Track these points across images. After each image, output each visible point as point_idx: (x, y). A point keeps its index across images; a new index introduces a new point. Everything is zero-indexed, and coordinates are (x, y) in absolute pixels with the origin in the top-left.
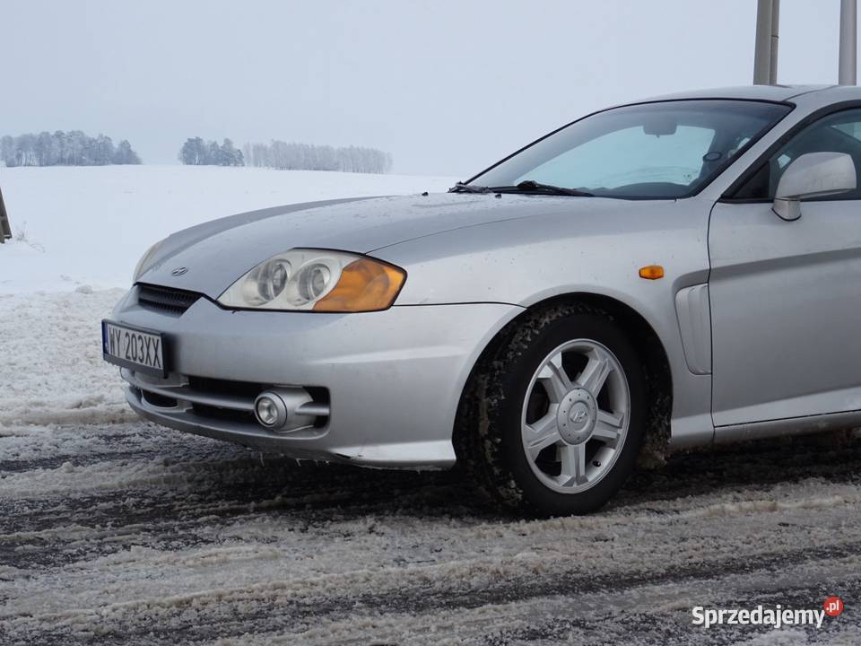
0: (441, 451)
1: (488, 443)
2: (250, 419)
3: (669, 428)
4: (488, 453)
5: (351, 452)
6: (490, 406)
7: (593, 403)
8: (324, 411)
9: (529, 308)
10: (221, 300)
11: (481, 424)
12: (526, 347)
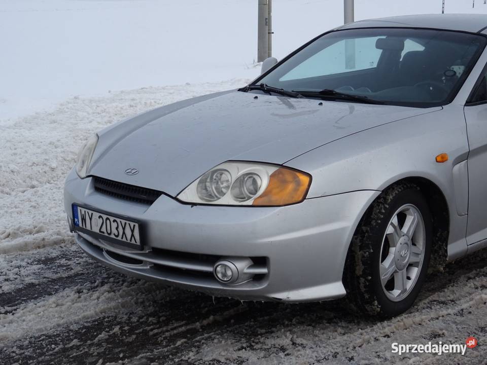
0: (336, 289)
1: (362, 280)
2: (210, 277)
3: (446, 251)
4: (362, 285)
5: (282, 296)
6: (363, 257)
7: (410, 243)
8: (264, 270)
9: (383, 191)
10: (180, 197)
11: (357, 268)
12: (382, 216)
